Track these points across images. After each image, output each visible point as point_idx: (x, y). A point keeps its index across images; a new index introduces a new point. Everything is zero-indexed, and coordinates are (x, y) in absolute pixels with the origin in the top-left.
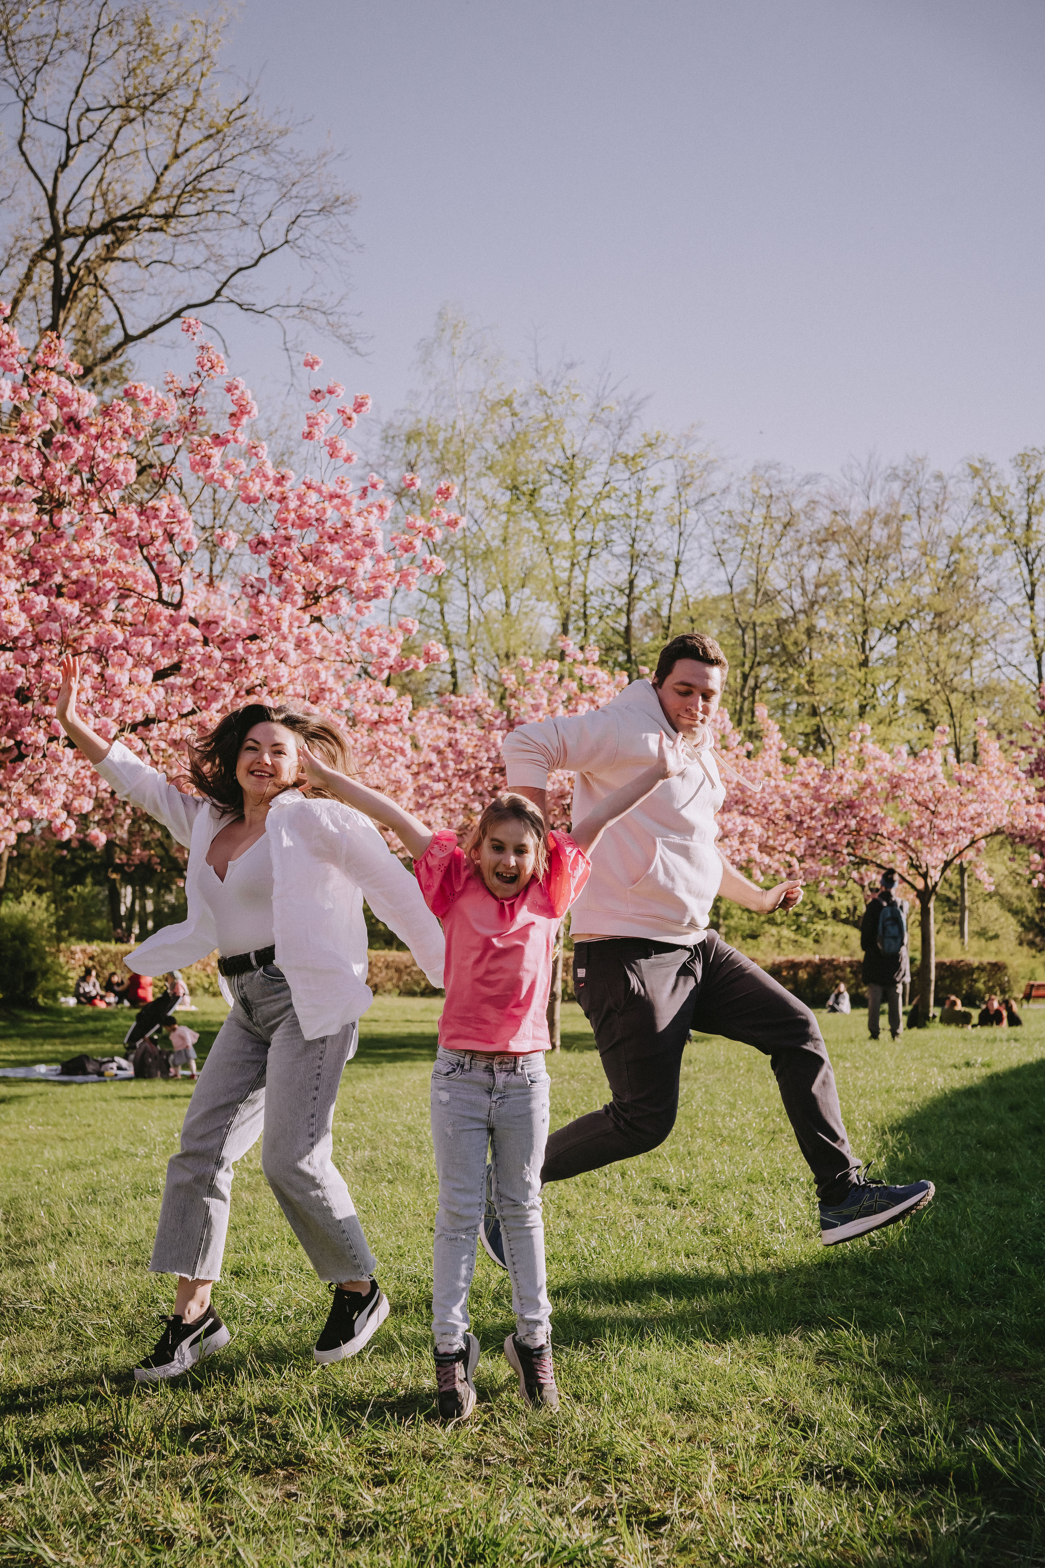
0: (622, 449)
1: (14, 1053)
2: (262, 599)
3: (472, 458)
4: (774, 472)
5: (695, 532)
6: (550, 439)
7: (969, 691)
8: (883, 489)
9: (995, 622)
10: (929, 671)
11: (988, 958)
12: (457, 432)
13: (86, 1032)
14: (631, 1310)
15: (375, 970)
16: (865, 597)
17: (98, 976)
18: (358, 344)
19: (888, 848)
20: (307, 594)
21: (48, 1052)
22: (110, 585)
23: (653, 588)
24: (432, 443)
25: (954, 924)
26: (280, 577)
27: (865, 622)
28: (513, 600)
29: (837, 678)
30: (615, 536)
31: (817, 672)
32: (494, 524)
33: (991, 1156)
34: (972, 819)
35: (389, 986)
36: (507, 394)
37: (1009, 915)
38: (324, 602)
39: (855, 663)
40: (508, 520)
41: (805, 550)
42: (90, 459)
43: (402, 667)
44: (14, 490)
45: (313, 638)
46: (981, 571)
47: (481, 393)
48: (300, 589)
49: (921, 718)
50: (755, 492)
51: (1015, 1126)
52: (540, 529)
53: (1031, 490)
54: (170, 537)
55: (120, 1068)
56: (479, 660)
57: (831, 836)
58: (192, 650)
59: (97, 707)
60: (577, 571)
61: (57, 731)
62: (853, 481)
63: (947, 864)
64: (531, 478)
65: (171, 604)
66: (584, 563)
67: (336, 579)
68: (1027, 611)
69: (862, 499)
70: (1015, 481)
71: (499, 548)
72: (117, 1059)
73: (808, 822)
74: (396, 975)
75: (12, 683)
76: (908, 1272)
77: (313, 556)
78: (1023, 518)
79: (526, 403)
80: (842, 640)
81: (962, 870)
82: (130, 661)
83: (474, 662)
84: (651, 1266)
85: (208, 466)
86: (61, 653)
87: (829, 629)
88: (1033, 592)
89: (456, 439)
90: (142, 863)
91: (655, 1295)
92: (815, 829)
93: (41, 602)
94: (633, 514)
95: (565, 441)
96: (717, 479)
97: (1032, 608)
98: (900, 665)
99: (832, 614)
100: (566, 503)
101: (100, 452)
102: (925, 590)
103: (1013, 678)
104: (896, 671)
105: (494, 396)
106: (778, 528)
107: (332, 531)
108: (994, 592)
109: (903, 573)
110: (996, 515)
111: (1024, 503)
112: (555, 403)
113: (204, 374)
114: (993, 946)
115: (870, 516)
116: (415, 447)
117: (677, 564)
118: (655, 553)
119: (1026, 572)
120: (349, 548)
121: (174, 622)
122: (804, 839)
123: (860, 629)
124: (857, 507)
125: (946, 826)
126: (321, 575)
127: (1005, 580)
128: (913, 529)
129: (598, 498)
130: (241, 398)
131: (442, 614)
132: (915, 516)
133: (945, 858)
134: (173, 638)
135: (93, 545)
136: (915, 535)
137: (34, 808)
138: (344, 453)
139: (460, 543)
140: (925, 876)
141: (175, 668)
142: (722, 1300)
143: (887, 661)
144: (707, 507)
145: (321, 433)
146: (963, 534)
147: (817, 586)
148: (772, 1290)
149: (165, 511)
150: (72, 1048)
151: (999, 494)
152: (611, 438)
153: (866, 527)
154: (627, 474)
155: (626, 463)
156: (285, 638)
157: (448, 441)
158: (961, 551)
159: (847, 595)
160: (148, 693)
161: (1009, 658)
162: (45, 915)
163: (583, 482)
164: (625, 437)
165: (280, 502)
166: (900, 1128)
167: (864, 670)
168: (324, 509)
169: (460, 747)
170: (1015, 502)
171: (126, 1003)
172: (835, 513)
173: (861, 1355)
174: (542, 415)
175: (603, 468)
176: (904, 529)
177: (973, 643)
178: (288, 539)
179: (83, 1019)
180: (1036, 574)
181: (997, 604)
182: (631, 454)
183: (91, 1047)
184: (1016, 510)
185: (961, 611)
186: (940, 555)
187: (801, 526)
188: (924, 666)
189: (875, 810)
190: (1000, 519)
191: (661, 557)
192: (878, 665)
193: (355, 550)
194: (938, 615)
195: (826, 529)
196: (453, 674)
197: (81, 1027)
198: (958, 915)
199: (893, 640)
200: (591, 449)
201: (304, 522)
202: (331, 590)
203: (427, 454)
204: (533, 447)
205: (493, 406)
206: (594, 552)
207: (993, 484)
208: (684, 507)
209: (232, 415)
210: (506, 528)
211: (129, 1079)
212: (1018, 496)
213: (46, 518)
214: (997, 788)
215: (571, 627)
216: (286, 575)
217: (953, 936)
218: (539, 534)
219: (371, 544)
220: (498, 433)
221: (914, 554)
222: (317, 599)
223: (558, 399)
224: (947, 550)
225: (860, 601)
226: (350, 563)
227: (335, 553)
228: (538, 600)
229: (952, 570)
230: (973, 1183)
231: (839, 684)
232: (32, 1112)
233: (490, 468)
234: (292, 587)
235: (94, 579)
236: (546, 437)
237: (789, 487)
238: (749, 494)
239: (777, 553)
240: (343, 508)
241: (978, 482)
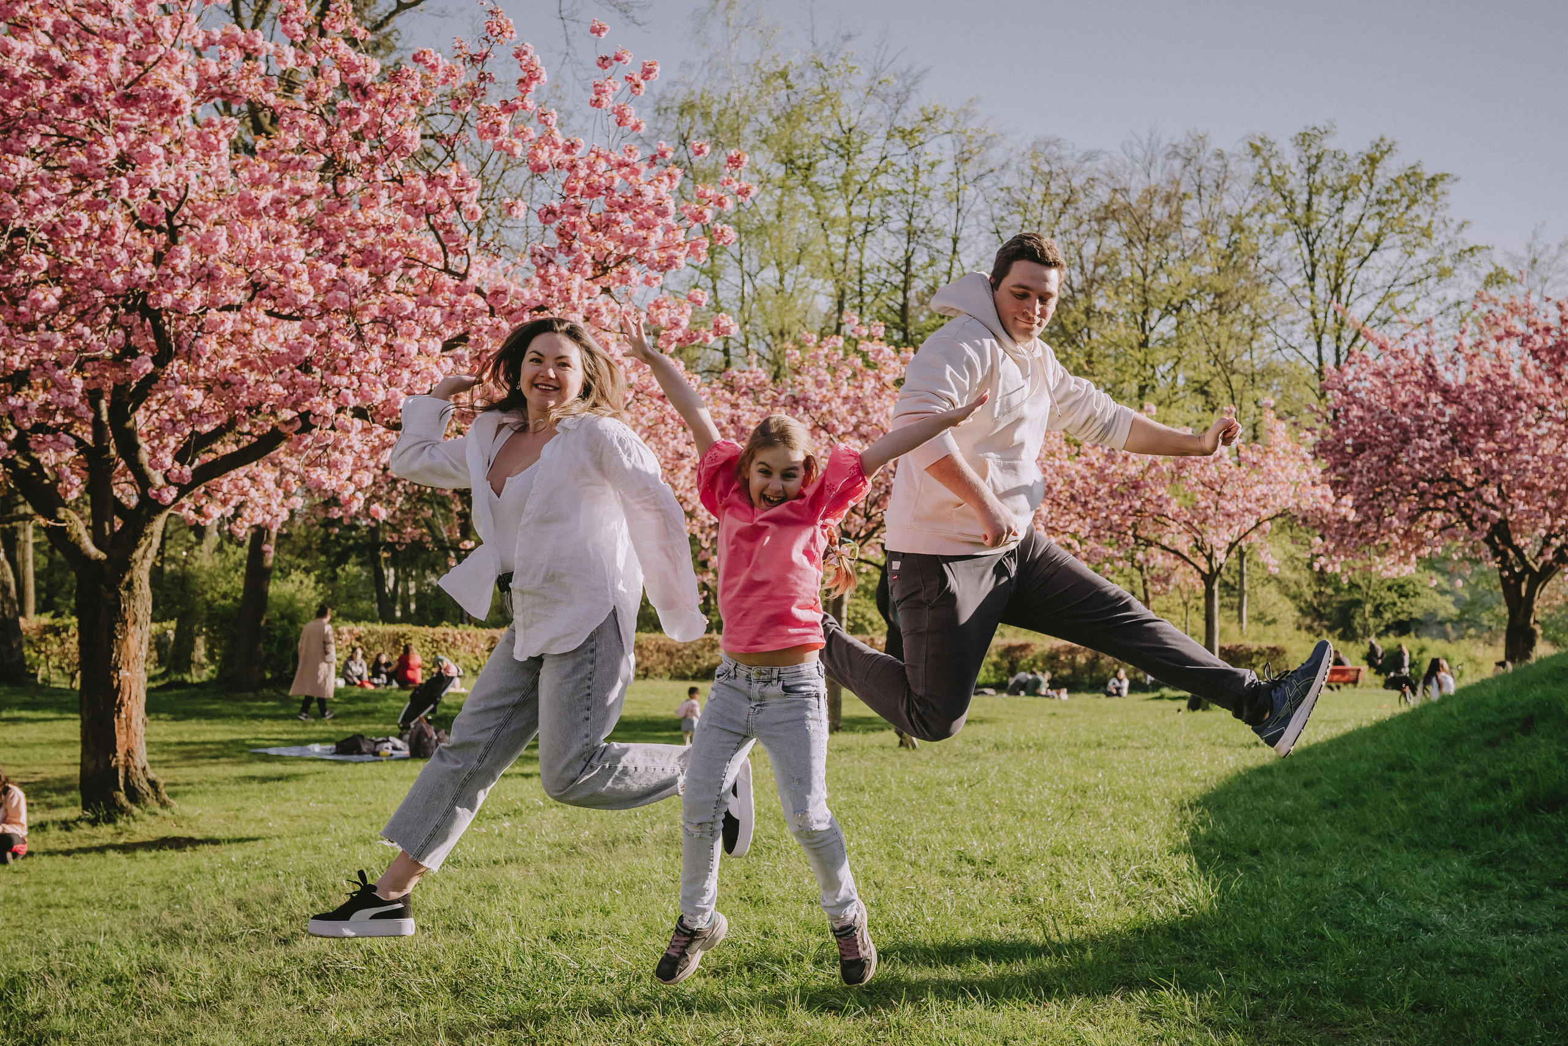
0: (899, 123)
1: (287, 732)
2: (552, 269)
3: (747, 131)
4: (1054, 149)
5: (974, 209)
6: (827, 112)
7: (1249, 372)
8: (1164, 166)
9: (1275, 303)
10: (1209, 351)
11: (1267, 643)
12: (731, 104)
13: (357, 713)
14: (950, 973)
15: (646, 653)
16: (1145, 277)
17: (364, 656)
18: (635, 13)
19: (1173, 529)
20: (596, 264)
21: (321, 732)
22: (396, 254)
23: (931, 265)
24: (706, 115)
25: (1232, 608)
26: (570, 247)
27: (1146, 302)
28: (787, 277)
29: (1116, 359)
30: (892, 213)
31: (1096, 353)
32: (768, 199)
33: (1290, 830)
34: (1258, 500)
35: (660, 669)
36: (782, 66)
37: (1287, 599)
38: (614, 273)
39: (1135, 344)
40: (783, 195)
41: (1084, 228)
42: (377, 126)
43: (692, 339)
44: (297, 157)
45: (603, 310)
46: (1262, 252)
47: (756, 64)
48: (589, 259)
49: (1200, 400)
50: (1035, 169)
51: (1310, 799)
52: (816, 204)
53: (1312, 170)
54: (457, 205)
55: (395, 748)
56: (752, 337)
57: (1115, 517)
58: (479, 321)
59: (385, 378)
60: (852, 248)
61: (346, 401)
62: (1134, 159)
63: (1232, 546)
64: (806, 151)
65: (457, 274)
66: (860, 240)
67: (627, 249)
68: (1307, 292)
69: (1143, 177)
70: (1295, 161)
71: (772, 224)
72: (391, 738)
73: (1093, 503)
74: (667, 659)
75: (301, 353)
76: (1221, 937)
77: (603, 226)
78: (1303, 198)
79: (802, 75)
80: (1121, 320)
81: (1241, 555)
82: (419, 331)
83: (747, 340)
84: (967, 933)
85: (497, 134)
86: (348, 323)
87: (1109, 309)
88: (1313, 273)
89: (730, 111)
90: (413, 541)
91: (974, 958)
92: (1100, 510)
93: (330, 270)
94: (911, 190)
95: (842, 114)
96: (996, 156)
97: (1312, 289)
98: (1180, 347)
99: (1112, 294)
100: (843, 177)
101: (387, 119)
102: (1206, 269)
103: (1292, 360)
104: (1175, 352)
105: (769, 68)
106: (1057, 205)
107: (622, 200)
108: (1274, 272)
109: (1183, 251)
110: (1277, 194)
111: (1304, 182)
112: (831, 76)
113: (493, 39)
114: (1271, 630)
115: (1150, 194)
116: (688, 119)
117: (955, 241)
118: (932, 231)
119: (1306, 252)
120: (640, 217)
121: (460, 292)
122: (1088, 520)
123: (1140, 309)
124: (1137, 185)
125: (1231, 507)
126: (611, 245)
127: (1286, 261)
128: (1193, 207)
129: (876, 172)
130: (530, 63)
131: (714, 289)
132: (1195, 194)
133: (1230, 539)
134: (459, 308)
135: (381, 213)
136: (1196, 214)
137: (323, 478)
138: (632, 121)
139: (734, 218)
140: (1209, 558)
141: (463, 339)
142: (1041, 964)
143: (1166, 342)
144: (986, 183)
145: (608, 101)
146: (1244, 213)
147: (1096, 265)
148: (1089, 955)
149: (454, 179)
150: (345, 728)
151: (1280, 174)
152: (889, 112)
153: (1146, 206)
154: (905, 149)
155: (903, 138)
156: (574, 309)
157: (722, 113)
158: (1242, 230)
159: (1127, 274)
160: (437, 364)
161: (1289, 340)
162: (314, 594)
163: (859, 157)
164: (903, 111)
165: (569, 170)
166: (1198, 804)
167: (1143, 350)
168: (612, 178)
169: (743, 424)
170: (1296, 182)
171: (395, 685)
172: (1115, 190)
173: (1184, 1014)
174: (817, 88)
175: (881, 142)
176: (1184, 208)
177: (1254, 325)
178: (578, 208)
179: (352, 700)
180: (1317, 255)
181: (1277, 285)
182: (909, 129)
183: (364, 727)
184: (1297, 189)
185: (1241, 292)
186: (1221, 234)
187: (1080, 205)
188: (1204, 347)
189: (1161, 491)
190: (1280, 200)
191: (939, 234)
192: (1157, 346)
193: (647, 220)
194: (1219, 295)
195: (1107, 207)
196: (726, 352)
197: (351, 708)
198: (1237, 600)
199: (1172, 321)
200: (867, 123)
201: (592, 191)
202: (622, 259)
203: (700, 126)
204: (809, 120)
205: (768, 79)
206: (870, 228)
207: (1274, 163)
208: (962, 183)
209: (521, 81)
210: (780, 203)
211: (405, 759)
212: (1298, 176)
213: (329, 186)
214: (1283, 469)
215: (846, 306)
216: (576, 244)
217: (1231, 622)
218: (814, 210)
219: (663, 213)
220: (773, 106)
221: (1194, 233)
222: (605, 270)
223: (835, 71)
224: (1228, 229)
225: (1140, 280)
226: (642, 233)
227: (626, 223)
228: (813, 277)
229: (1234, 247)
230: (1276, 855)
231: (1119, 365)
232: (311, 791)
233: (764, 141)
234: (581, 257)
235: (379, 248)
236: (821, 110)
237: (1069, 164)
238: (1029, 171)
239: (1057, 231)
240: (631, 177)
241: (1259, 161)
